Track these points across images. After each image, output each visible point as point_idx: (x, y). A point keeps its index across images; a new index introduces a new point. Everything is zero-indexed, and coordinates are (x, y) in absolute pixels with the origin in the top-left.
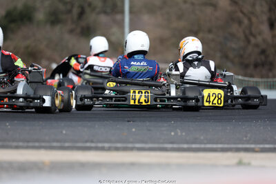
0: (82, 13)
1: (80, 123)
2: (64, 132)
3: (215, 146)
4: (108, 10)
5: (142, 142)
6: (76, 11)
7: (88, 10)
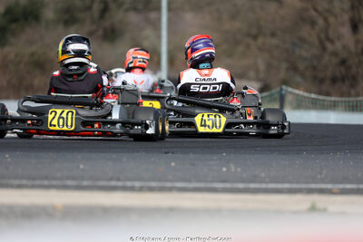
0: (105, 11)
2: (82, 167)
3: (279, 186)
4: (140, 6)
5: (184, 180)
6: (97, 7)
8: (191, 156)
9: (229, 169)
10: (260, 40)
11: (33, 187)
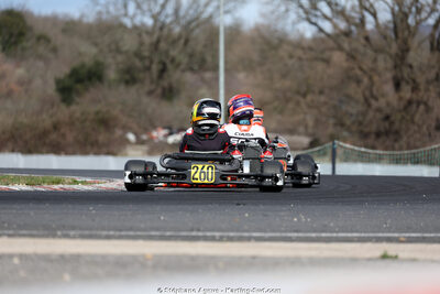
0: (163, 70)
1: (179, 207)
2: (162, 218)
3: (349, 235)
4: (196, 67)
5: (260, 230)
6: (155, 68)
7: (170, 66)
8: (262, 207)
9: (299, 220)
10: (309, 97)
11: (120, 237)
